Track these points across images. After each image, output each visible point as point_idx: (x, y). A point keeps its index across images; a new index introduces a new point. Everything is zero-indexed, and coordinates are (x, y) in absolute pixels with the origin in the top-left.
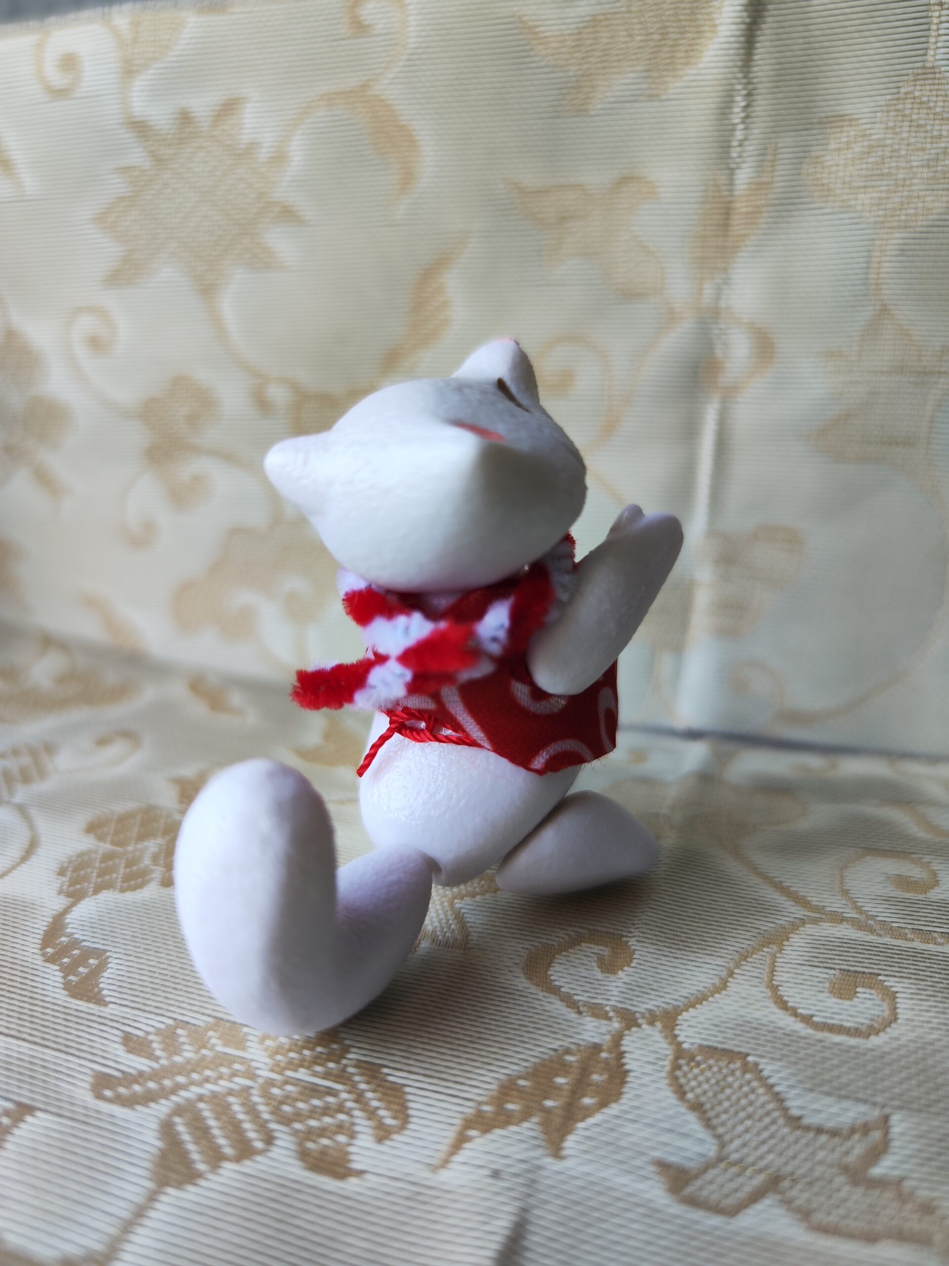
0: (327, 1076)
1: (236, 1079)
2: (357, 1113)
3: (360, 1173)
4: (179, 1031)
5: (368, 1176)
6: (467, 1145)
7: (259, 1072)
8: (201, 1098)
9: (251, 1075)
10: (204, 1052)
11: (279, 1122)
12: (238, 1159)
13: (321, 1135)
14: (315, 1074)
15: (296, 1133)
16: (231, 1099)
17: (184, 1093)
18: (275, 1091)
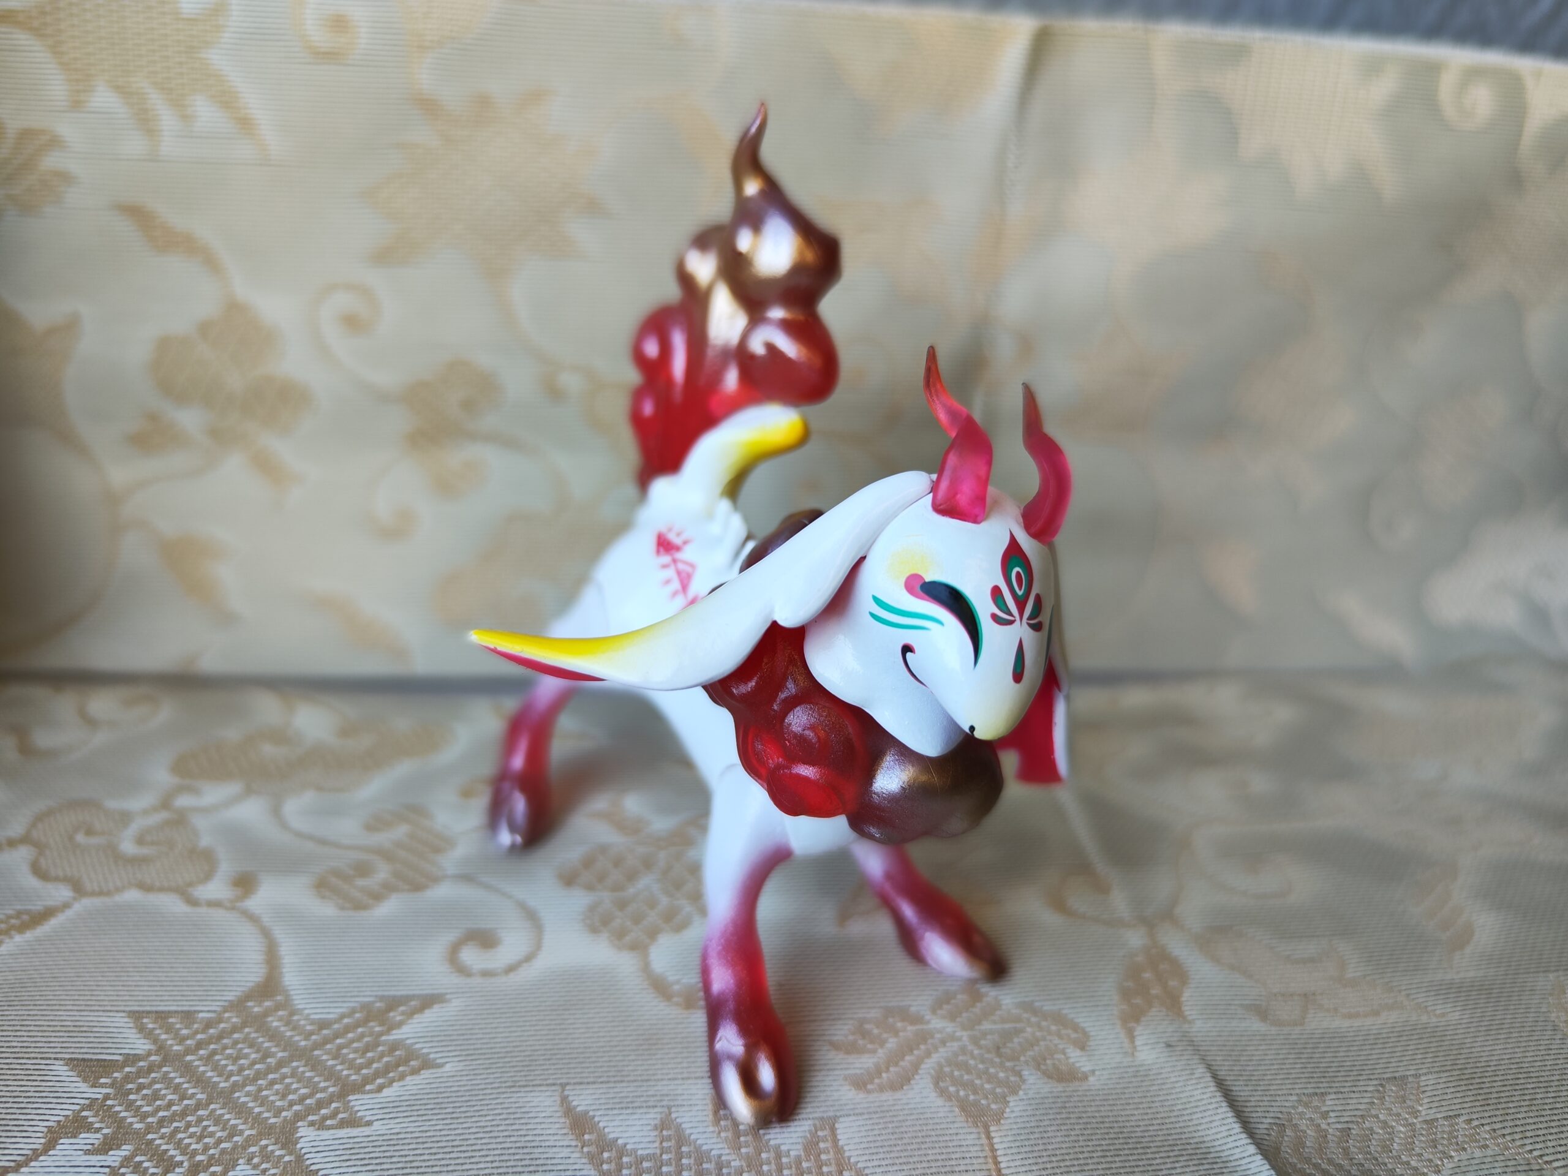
0: (1003, 1021)
1: (948, 1044)
2: (1048, 1038)
3: (1093, 1072)
4: (867, 1026)
5: (1097, 1073)
6: (1136, 1033)
7: (958, 1034)
8: (941, 1066)
9: (953, 1038)
10: (901, 1034)
11: (1009, 1060)
12: (1014, 1092)
13: (1045, 1059)
14: (995, 1022)
15: (1027, 1063)
16: (961, 1058)
17: (923, 1066)
18: (983, 1042)
